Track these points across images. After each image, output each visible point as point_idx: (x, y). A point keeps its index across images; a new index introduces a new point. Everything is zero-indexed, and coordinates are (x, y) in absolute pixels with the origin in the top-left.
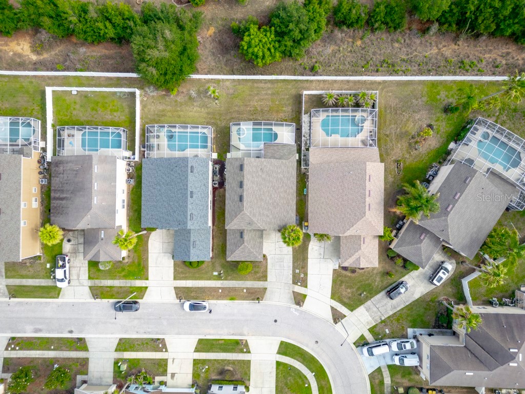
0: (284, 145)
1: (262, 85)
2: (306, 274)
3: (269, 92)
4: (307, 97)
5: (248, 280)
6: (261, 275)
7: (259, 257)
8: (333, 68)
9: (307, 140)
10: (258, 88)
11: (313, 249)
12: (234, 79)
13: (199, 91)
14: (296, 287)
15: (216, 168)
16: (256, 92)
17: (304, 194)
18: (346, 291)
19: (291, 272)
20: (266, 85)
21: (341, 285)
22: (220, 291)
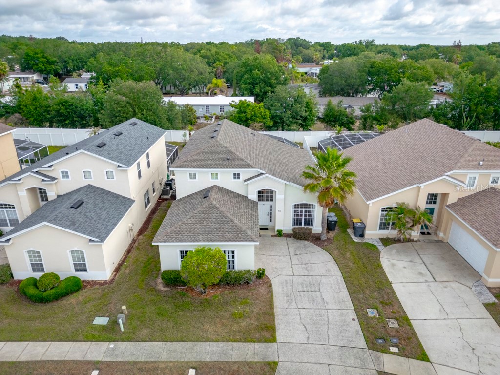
6: (255, 323)
11: (393, 265)
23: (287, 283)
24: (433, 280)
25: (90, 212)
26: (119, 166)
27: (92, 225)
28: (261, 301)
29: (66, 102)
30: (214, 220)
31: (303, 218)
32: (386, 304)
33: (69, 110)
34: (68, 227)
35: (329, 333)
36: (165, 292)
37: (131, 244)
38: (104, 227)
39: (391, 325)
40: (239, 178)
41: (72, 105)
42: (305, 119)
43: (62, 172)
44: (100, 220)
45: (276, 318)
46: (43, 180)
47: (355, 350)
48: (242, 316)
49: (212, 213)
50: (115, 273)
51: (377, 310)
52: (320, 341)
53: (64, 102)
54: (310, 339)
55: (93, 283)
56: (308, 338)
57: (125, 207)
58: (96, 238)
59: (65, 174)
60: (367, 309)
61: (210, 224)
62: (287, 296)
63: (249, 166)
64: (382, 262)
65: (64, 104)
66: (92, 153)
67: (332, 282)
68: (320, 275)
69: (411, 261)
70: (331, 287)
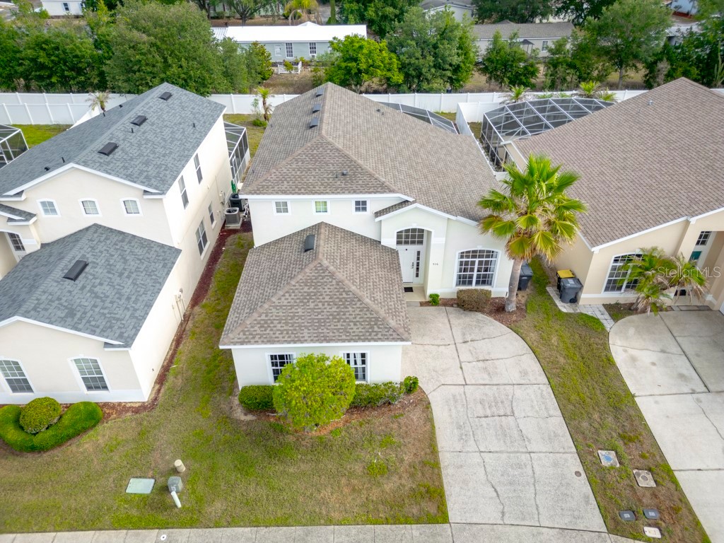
2: (662, 471)
6: (409, 484)
23: (456, 401)
24: (705, 389)
25: (101, 284)
26: (145, 191)
27: (106, 311)
28: (415, 439)
29: (46, 42)
30: (327, 299)
31: (475, 273)
32: (630, 440)
33: (53, 58)
34: (62, 322)
35: (538, 502)
36: (248, 423)
37: (181, 324)
38: (128, 314)
39: (642, 483)
40: (364, 209)
41: (57, 48)
42: (457, 69)
43: (43, 204)
44: (120, 299)
45: (444, 472)
46: (10, 220)
47: (587, 536)
48: (385, 470)
49: (322, 284)
50: (157, 387)
51: (617, 453)
52: (523, 519)
53: (44, 43)
54: (507, 515)
55: (120, 408)
56: (503, 513)
57: (164, 266)
58: (116, 339)
59: (49, 207)
60: (599, 451)
61: (320, 304)
62: (459, 427)
63: (383, 188)
64: (613, 354)
65: (44, 45)
66: (92, 168)
67: (533, 397)
68: (510, 382)
69: (663, 351)
70: (532, 406)
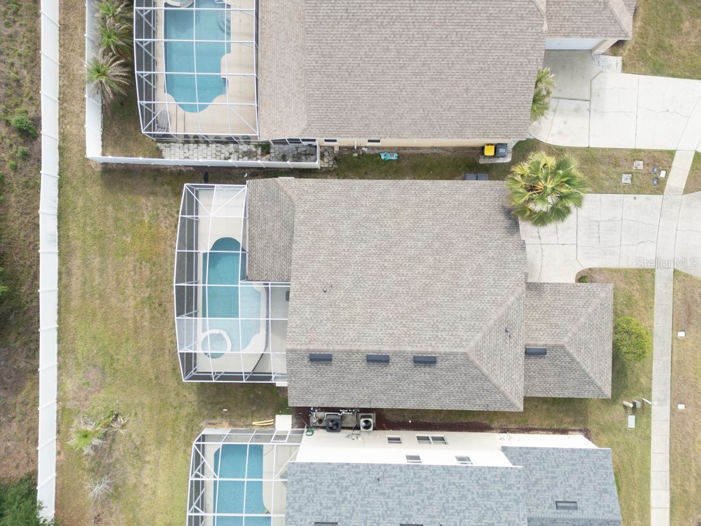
0: (250, 216)
1: (76, 284)
2: (635, 154)
3: (96, 262)
4: (110, 149)
5: (652, 326)
6: (636, 286)
7: (603, 295)
8: (25, 72)
9: (237, 151)
10: (83, 296)
11: (560, 133)
12: (59, 368)
13: (93, 470)
14: (670, 183)
15: (320, 421)
16: (98, 302)
17: (398, 161)
18: (688, 34)
19: (629, 197)
20: (74, 271)
21: (669, 51)
22: (681, 407)
23: (588, 253)
24: (588, 102)
32: (617, 162)
35: (648, 223)
39: (641, 167)
45: (630, 267)
51: (624, 173)
56: (652, 242)
60: (623, 182)
62: (605, 254)
69: (555, 111)
